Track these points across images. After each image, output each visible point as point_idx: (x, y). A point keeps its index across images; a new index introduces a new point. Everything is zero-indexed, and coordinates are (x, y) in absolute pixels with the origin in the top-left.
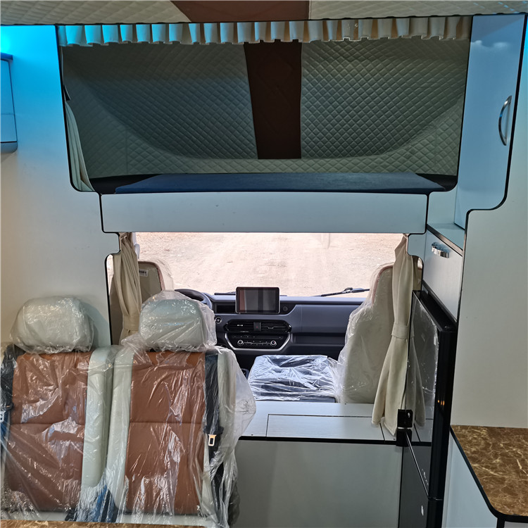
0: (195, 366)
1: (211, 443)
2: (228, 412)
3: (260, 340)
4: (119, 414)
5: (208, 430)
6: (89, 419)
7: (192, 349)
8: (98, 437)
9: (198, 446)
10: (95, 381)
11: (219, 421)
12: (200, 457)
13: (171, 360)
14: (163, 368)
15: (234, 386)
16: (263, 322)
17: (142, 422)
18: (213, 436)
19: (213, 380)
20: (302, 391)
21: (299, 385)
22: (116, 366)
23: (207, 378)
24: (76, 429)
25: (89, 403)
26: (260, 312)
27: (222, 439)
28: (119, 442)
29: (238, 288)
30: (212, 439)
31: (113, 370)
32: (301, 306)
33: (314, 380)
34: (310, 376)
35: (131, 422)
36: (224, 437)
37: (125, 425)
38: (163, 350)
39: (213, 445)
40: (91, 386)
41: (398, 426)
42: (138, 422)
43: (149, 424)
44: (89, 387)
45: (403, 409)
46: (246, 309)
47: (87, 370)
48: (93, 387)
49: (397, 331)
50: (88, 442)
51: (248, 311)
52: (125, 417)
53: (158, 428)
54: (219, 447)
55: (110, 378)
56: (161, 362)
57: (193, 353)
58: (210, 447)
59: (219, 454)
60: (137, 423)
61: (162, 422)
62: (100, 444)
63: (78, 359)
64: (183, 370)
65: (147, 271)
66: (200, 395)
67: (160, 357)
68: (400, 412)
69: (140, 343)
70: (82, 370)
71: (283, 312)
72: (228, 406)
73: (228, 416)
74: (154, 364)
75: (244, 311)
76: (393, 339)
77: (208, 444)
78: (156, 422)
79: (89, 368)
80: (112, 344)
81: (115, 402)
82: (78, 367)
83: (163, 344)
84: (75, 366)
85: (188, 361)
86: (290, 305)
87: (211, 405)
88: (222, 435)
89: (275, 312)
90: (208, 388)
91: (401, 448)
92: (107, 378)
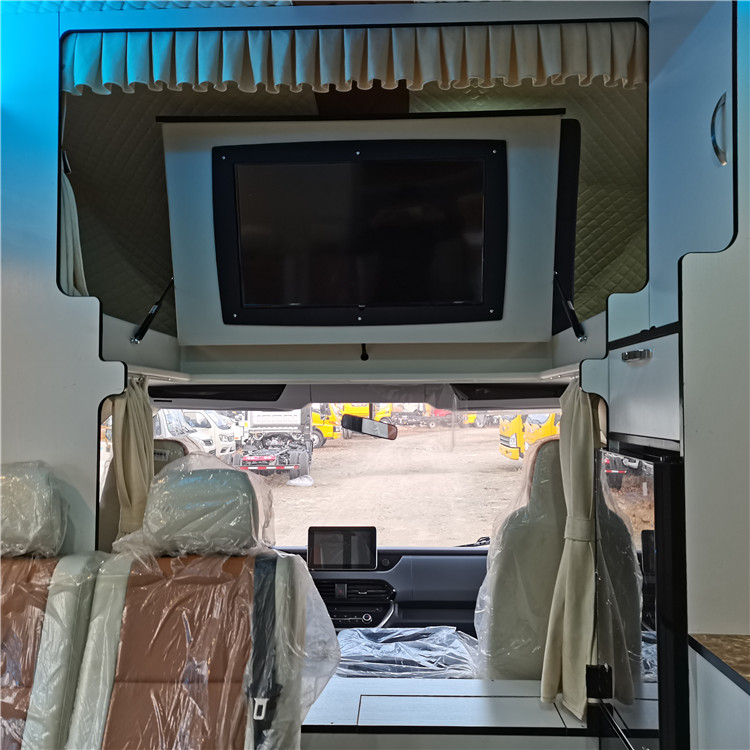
0: (236, 576)
1: (259, 713)
2: (290, 653)
3: (345, 613)
4: (96, 666)
5: (254, 691)
6: (41, 675)
7: (233, 550)
8: (54, 708)
9: (234, 723)
10: (60, 603)
11: (274, 672)
12: (238, 745)
13: (196, 569)
14: (182, 582)
15: (304, 613)
16: (351, 583)
17: (137, 681)
18: (262, 701)
19: (267, 600)
20: (416, 670)
21: (412, 663)
22: (100, 577)
23: (256, 597)
24: (15, 694)
25: (44, 644)
26: (347, 567)
27: (279, 706)
28: (92, 718)
29: (310, 528)
30: (260, 707)
31: (94, 582)
32: (410, 557)
33: (437, 657)
34: (430, 652)
35: (116, 681)
36: (283, 702)
37: (105, 684)
38: (184, 552)
39: (261, 718)
40: (51, 614)
41: (589, 696)
42: (130, 681)
43: (148, 685)
44: (47, 616)
45: (594, 663)
46: (322, 563)
47: (49, 585)
48: (55, 615)
49: (574, 528)
50: (34, 718)
51: (326, 566)
52: (106, 673)
53: (164, 692)
54: (273, 723)
55: (87, 599)
56: (179, 572)
57: (235, 556)
58: (257, 723)
59: (273, 734)
60: (126, 684)
61: (172, 682)
62: (57, 722)
63: (34, 567)
64: (217, 584)
65: (168, 452)
66: (241, 627)
67: (177, 563)
68: (589, 669)
69: (145, 542)
70: (40, 586)
71: (382, 567)
72: (293, 644)
73: (291, 661)
74: (166, 576)
75: (320, 566)
76: (568, 544)
77: (253, 716)
78: (161, 681)
79: (52, 582)
80: (97, 549)
81: (91, 644)
82: (33, 581)
83: (185, 540)
84: (28, 579)
85: (225, 567)
86: (392, 557)
87: (262, 645)
88: (281, 699)
89: (369, 567)
90: (257, 614)
91: (597, 739)
92: (82, 599)
